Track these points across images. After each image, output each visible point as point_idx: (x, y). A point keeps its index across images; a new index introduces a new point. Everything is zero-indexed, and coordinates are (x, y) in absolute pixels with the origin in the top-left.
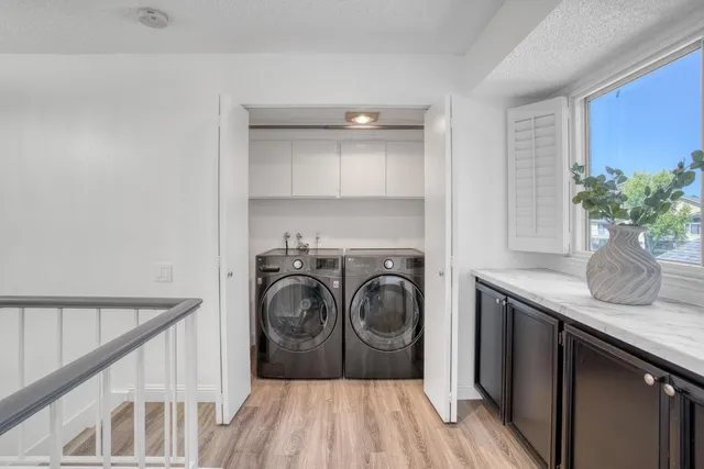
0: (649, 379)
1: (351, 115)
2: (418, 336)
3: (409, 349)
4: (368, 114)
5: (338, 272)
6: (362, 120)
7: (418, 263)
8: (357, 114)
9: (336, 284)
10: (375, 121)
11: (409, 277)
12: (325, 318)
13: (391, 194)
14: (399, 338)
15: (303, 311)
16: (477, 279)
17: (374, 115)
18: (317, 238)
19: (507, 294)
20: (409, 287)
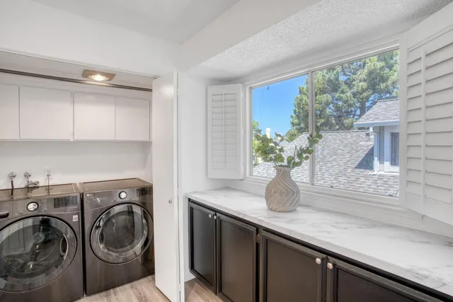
0: (318, 261)
1: (88, 73)
2: (146, 248)
3: (140, 259)
4: (103, 74)
5: (78, 207)
6: (99, 78)
7: (145, 191)
8: (94, 72)
9: (75, 218)
10: (109, 80)
11: (138, 203)
12: (64, 251)
13: (119, 138)
14: (131, 252)
15: (35, 245)
16: (189, 200)
17: (110, 76)
18: (48, 175)
19: (216, 211)
20: (137, 210)
